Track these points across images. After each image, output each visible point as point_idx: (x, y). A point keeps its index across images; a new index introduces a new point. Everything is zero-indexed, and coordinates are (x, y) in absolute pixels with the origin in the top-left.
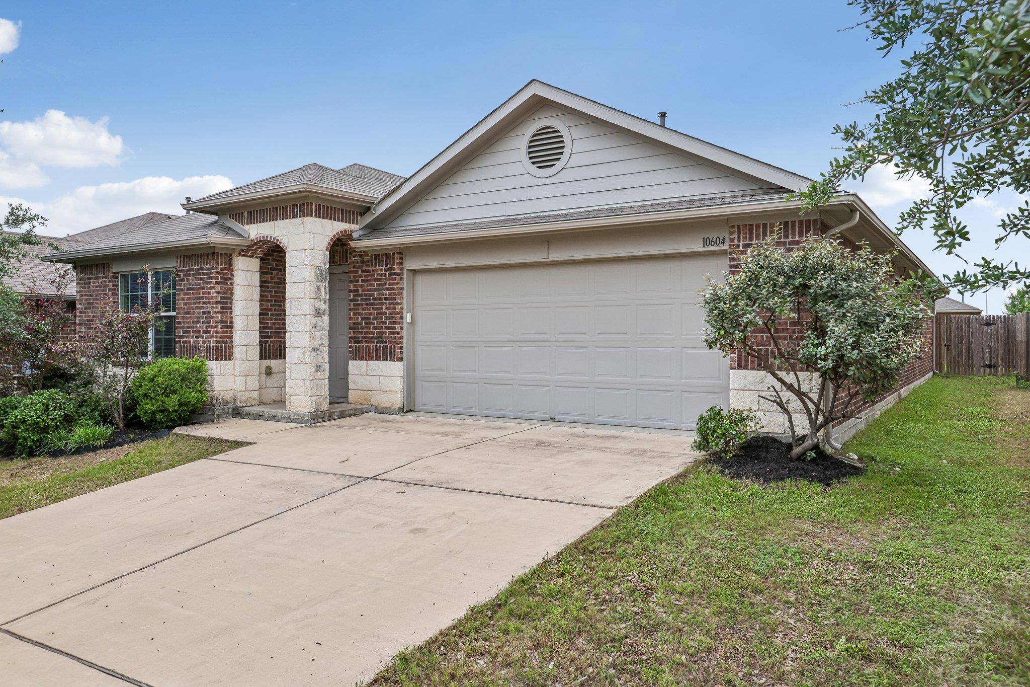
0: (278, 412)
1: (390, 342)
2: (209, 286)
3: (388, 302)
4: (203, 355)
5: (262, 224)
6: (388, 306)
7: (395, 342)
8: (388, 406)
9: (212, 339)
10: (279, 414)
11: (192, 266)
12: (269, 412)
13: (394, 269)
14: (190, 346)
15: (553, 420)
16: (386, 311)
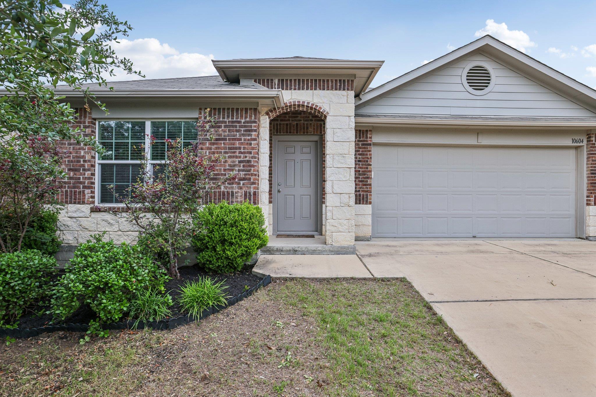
0: (318, 247)
1: (363, 191)
2: (249, 138)
3: (361, 163)
4: (239, 200)
5: (297, 91)
6: (361, 166)
7: (367, 191)
8: (360, 235)
9: (252, 186)
10: (319, 249)
11: (224, 118)
12: (306, 248)
13: (367, 141)
14: (219, 192)
15: (474, 237)
16: (359, 169)
